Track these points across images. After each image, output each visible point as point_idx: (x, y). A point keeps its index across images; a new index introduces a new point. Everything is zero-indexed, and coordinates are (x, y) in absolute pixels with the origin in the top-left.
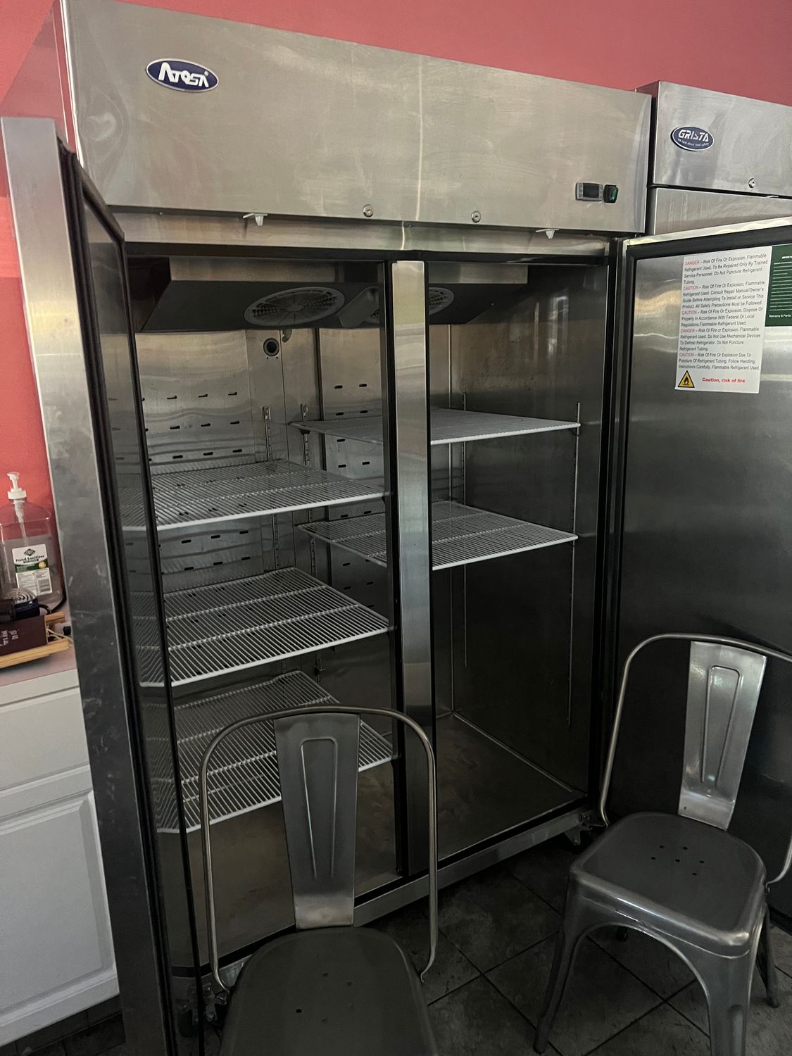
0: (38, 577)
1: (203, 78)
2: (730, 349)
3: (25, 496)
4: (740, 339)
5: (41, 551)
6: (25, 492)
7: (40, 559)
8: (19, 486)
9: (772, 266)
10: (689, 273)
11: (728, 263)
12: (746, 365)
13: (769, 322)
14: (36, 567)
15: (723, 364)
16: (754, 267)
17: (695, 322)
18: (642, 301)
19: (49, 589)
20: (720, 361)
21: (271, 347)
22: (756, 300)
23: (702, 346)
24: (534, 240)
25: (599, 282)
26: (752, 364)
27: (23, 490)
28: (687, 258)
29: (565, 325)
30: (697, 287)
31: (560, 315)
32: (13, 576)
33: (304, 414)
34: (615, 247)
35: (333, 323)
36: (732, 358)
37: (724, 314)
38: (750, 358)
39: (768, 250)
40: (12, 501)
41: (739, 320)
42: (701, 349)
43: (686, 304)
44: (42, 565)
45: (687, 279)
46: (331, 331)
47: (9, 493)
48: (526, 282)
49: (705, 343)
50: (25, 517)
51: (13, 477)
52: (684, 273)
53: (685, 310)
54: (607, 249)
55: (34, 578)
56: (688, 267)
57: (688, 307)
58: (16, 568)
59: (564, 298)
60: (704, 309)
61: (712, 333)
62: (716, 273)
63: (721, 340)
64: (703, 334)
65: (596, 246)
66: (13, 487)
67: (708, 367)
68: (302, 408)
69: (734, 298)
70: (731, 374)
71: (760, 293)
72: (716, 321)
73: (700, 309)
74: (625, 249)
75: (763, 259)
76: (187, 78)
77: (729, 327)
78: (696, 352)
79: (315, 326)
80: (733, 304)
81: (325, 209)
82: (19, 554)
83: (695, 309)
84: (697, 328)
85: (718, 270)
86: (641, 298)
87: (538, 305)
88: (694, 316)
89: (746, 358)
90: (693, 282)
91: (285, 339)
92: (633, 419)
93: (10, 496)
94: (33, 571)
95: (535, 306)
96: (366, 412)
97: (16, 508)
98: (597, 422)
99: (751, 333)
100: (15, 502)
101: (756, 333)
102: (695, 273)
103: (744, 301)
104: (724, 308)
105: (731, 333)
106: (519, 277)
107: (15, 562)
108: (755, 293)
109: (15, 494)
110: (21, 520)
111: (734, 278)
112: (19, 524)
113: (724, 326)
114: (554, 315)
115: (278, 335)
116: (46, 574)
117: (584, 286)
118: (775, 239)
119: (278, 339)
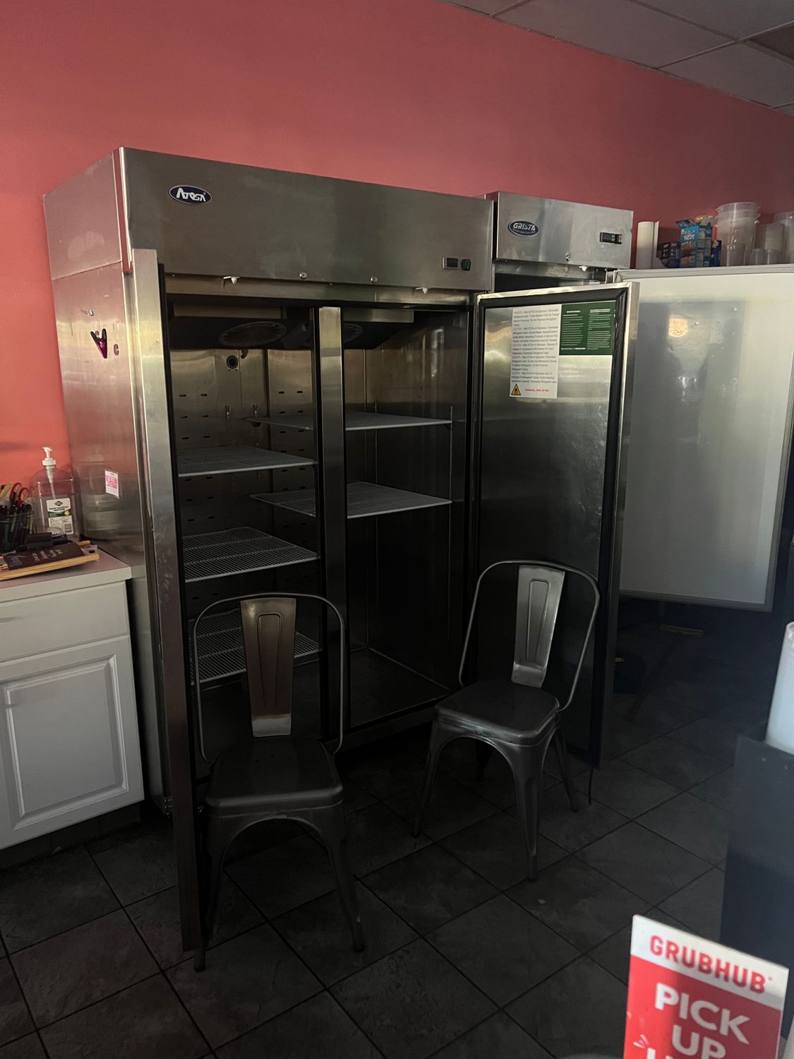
0: (64, 521)
1: (202, 196)
2: (540, 369)
3: (55, 463)
4: (546, 363)
5: (66, 502)
6: (55, 461)
7: (66, 509)
8: (51, 457)
9: (562, 317)
10: (516, 319)
11: (538, 314)
12: (549, 380)
13: (562, 353)
14: (63, 514)
15: (536, 380)
16: (552, 317)
17: (520, 351)
18: (490, 333)
19: (71, 531)
20: (535, 378)
21: (232, 362)
22: (553, 338)
23: (524, 367)
24: (416, 294)
25: (462, 323)
26: (552, 380)
27: (54, 459)
28: (515, 309)
29: (442, 353)
30: (521, 329)
31: (439, 344)
32: (47, 521)
33: (256, 412)
34: (472, 299)
35: (279, 346)
36: (542, 376)
37: (537, 347)
38: (552, 376)
39: (559, 306)
40: (45, 466)
41: (545, 351)
42: (524, 370)
43: (515, 339)
44: (67, 513)
45: (515, 323)
46: (276, 351)
47: (43, 461)
48: (412, 321)
49: (527, 366)
50: (54, 479)
51: (47, 450)
52: (513, 319)
53: (514, 343)
54: (468, 301)
55: (60, 522)
56: (516, 315)
57: (516, 341)
58: (49, 514)
59: (440, 330)
60: (526, 343)
61: (531, 359)
62: (531, 320)
63: (536, 363)
64: (525, 360)
65: (461, 298)
66: (46, 457)
67: (528, 382)
68: (255, 407)
69: (542, 336)
70: (541, 386)
71: (556, 333)
72: (533, 351)
73: (523, 343)
74: (479, 301)
75: (557, 313)
76: (193, 196)
77: (540, 355)
78: (521, 371)
79: (264, 348)
80: (542, 341)
81: (276, 274)
82: (51, 504)
83: (520, 343)
84: (521, 356)
85: (533, 318)
86: (489, 331)
87: (424, 337)
88: (519, 347)
89: (549, 376)
90: (518, 325)
91: (243, 357)
92: (485, 419)
93: (44, 463)
94: (60, 518)
95: (422, 337)
96: (302, 411)
97: (48, 472)
98: (463, 421)
99: (552, 359)
100: (47, 468)
101: (555, 359)
102: (520, 319)
103: (547, 338)
104: (536, 343)
105: (540, 359)
106: (409, 318)
107: (49, 510)
108: (553, 334)
109: (48, 462)
110: (51, 481)
111: (542, 324)
112: (49, 484)
113: (536, 355)
114: (435, 345)
115: (237, 354)
116: (69, 519)
117: (454, 324)
118: (563, 300)
119: (237, 357)
